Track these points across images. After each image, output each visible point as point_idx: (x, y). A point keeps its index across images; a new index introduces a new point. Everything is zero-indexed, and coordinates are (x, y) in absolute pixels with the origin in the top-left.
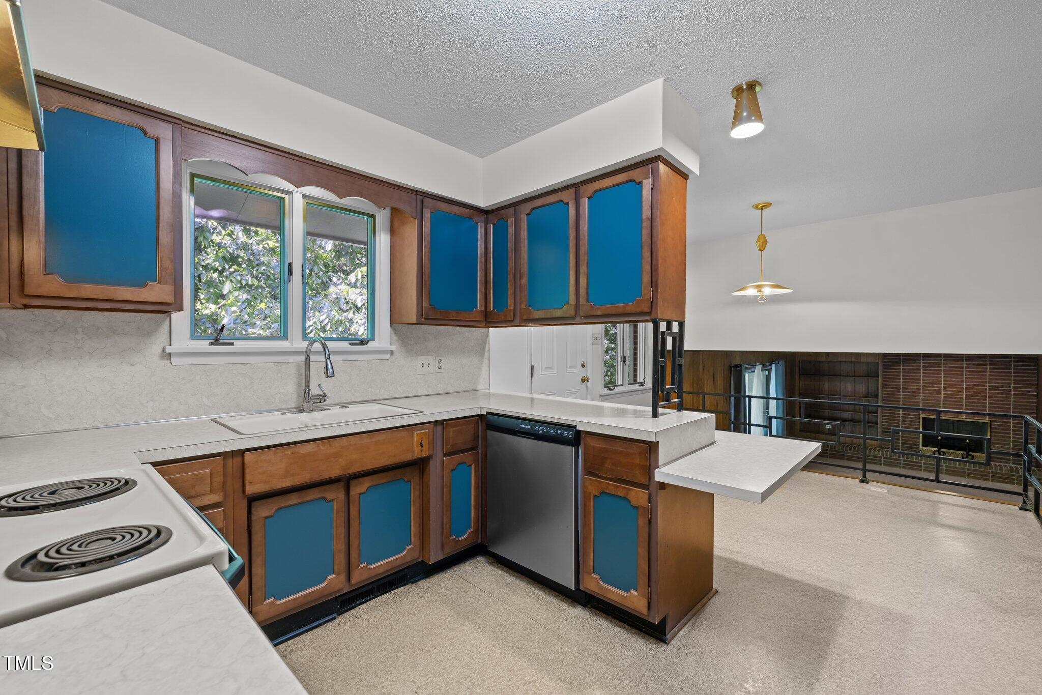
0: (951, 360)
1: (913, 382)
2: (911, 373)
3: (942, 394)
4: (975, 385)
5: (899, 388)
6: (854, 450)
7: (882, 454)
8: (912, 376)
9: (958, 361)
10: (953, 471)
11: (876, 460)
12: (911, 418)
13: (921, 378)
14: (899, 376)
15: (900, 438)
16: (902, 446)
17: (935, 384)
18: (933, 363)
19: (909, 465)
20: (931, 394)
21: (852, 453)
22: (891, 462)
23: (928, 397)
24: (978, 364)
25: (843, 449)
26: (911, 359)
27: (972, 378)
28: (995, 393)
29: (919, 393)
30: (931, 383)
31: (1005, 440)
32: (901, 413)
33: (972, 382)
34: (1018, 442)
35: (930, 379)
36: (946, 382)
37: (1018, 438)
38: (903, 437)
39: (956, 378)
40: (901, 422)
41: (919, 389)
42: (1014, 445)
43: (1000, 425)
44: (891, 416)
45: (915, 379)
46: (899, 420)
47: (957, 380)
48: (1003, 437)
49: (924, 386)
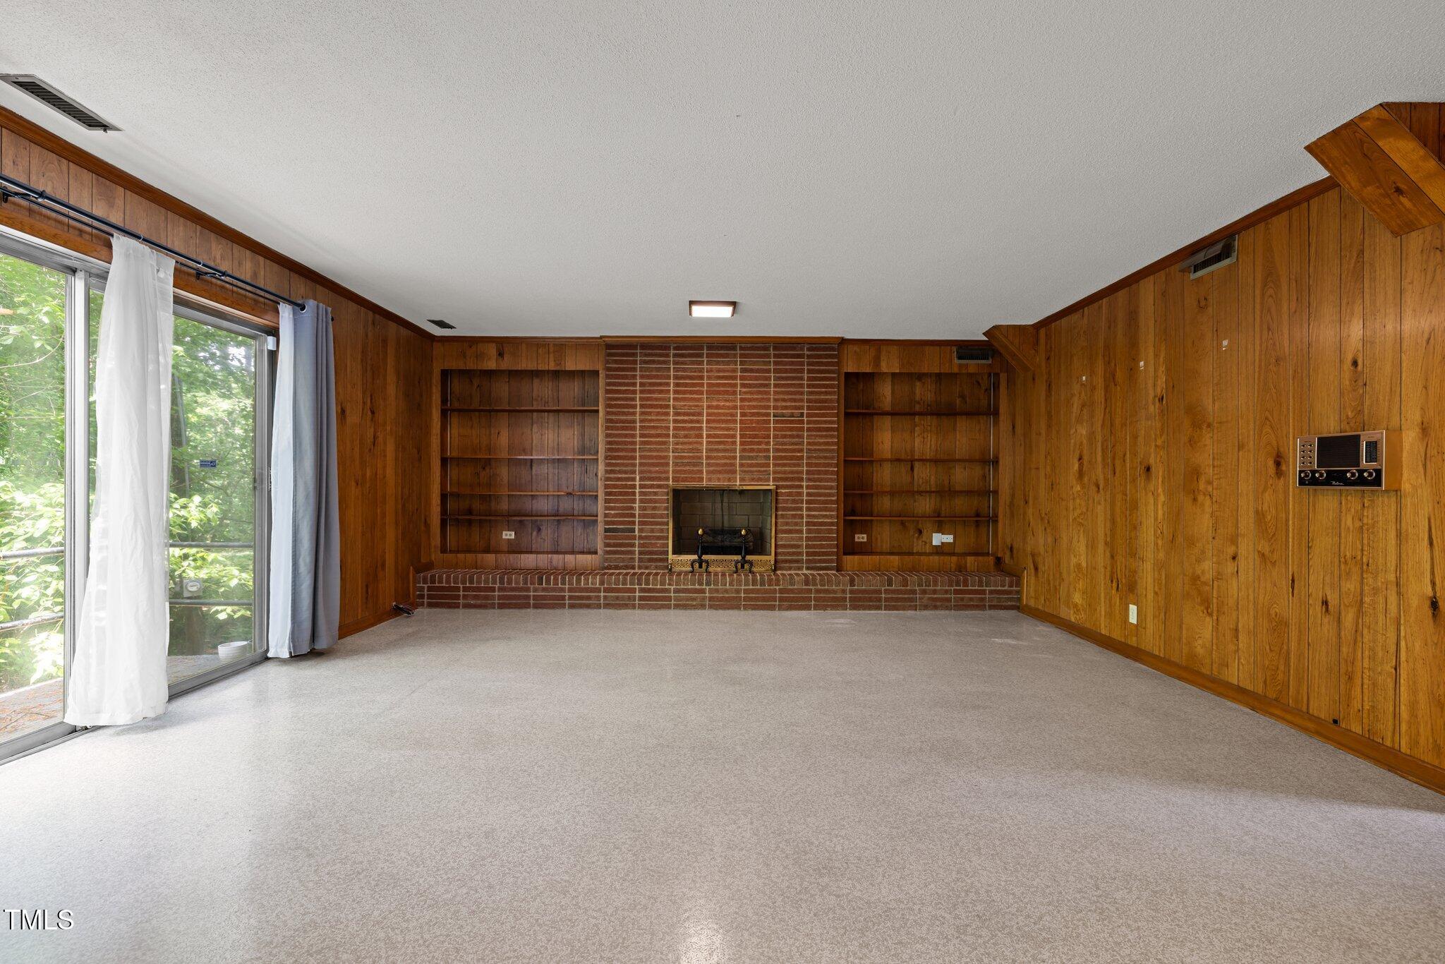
0: (718, 363)
1: (658, 414)
2: (653, 392)
3: (705, 436)
4: (753, 414)
5: (634, 428)
6: (548, 582)
7: (602, 583)
8: (656, 399)
9: (728, 363)
10: (722, 599)
11: (589, 598)
12: (656, 494)
13: (671, 403)
14: (634, 399)
15: (637, 542)
16: (640, 560)
17: (693, 414)
18: (691, 370)
19: (650, 598)
20: (686, 436)
21: (544, 590)
22: (617, 598)
23: (683, 443)
24: (758, 371)
25: (526, 583)
26: (654, 362)
27: (750, 400)
28: (782, 429)
29: (668, 436)
30: (688, 414)
31: (796, 524)
32: (637, 483)
33: (749, 407)
34: (814, 524)
35: (685, 405)
36: (710, 411)
37: (814, 516)
38: (641, 538)
39: (726, 401)
40: (637, 505)
41: (668, 428)
42: (809, 531)
43: (790, 494)
44: (621, 494)
45: (661, 407)
46: (635, 499)
47: (727, 404)
48: (794, 516)
49: (675, 421)
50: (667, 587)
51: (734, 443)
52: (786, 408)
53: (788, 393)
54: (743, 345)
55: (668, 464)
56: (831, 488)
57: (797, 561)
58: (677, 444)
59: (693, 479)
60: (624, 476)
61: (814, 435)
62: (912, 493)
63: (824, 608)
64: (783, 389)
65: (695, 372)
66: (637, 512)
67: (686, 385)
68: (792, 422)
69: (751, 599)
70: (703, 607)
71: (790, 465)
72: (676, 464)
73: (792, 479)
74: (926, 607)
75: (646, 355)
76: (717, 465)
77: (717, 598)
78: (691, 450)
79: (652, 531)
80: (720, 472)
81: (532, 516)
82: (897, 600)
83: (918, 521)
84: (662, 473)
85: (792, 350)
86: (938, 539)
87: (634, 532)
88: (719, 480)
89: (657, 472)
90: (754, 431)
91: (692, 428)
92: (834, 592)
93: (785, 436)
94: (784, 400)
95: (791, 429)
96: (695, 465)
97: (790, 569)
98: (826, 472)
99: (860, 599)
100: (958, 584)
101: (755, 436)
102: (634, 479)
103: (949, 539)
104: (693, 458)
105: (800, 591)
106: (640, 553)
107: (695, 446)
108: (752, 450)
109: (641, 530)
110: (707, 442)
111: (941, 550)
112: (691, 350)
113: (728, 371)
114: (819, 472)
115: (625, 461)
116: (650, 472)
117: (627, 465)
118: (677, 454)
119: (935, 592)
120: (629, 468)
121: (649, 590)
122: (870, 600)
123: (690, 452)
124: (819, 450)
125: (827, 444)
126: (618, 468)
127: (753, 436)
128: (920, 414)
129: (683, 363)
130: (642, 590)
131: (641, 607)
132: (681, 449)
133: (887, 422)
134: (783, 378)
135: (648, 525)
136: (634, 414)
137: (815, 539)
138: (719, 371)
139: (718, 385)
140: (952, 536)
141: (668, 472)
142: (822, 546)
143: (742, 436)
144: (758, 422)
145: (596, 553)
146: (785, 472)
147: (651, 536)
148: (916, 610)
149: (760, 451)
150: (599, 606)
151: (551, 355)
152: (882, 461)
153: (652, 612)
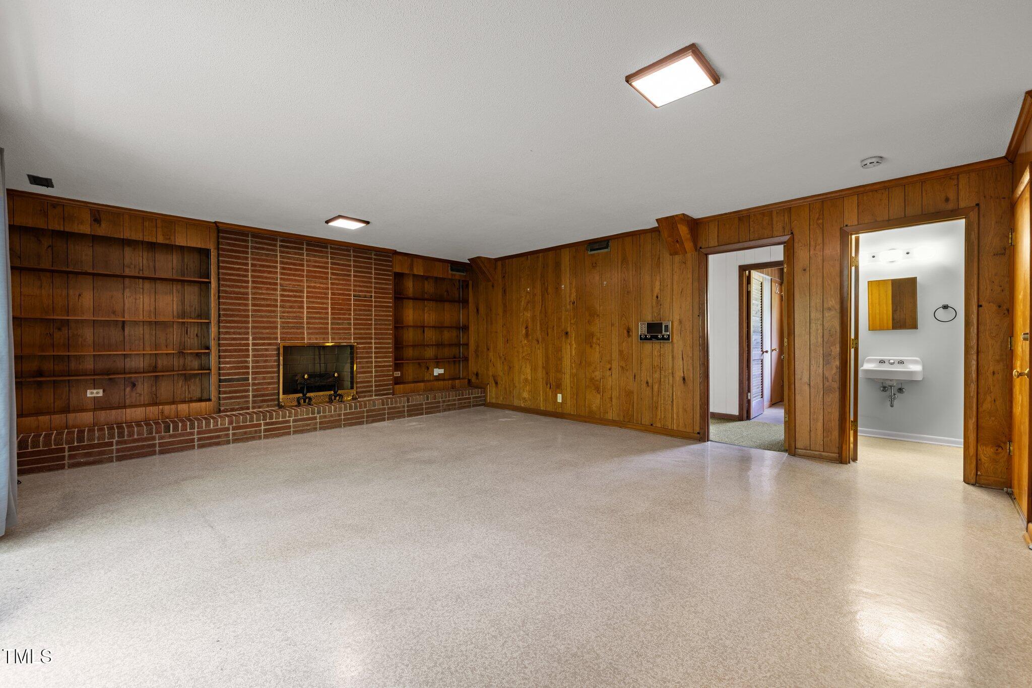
0: (315, 256)
1: (268, 289)
2: (264, 272)
3: (305, 308)
4: (340, 294)
5: (247, 299)
6: (176, 428)
7: (231, 423)
8: (266, 278)
9: (322, 257)
10: (329, 422)
11: (218, 437)
12: (267, 350)
13: (279, 281)
14: (247, 276)
15: (250, 388)
16: (254, 402)
17: (296, 291)
18: (294, 259)
19: (274, 429)
20: (291, 307)
21: (171, 436)
22: (245, 433)
23: (288, 312)
24: (343, 265)
25: (150, 433)
26: (263, 249)
27: (337, 284)
28: (358, 305)
29: (276, 306)
30: (292, 291)
31: (368, 367)
32: (250, 342)
33: (338, 289)
34: (379, 367)
35: (290, 284)
36: (309, 290)
37: (380, 362)
38: (254, 384)
39: (321, 283)
40: (250, 359)
41: (276, 300)
42: (376, 371)
43: (364, 348)
44: (235, 351)
45: (270, 284)
46: (249, 355)
47: (322, 286)
48: (367, 362)
49: (282, 295)
50: (287, 419)
51: (327, 313)
52: (361, 291)
53: (363, 282)
54: (333, 246)
55: (276, 328)
56: (389, 343)
57: (370, 391)
58: (284, 312)
59: (298, 339)
60: (238, 336)
61: (379, 310)
62: (424, 346)
63: (393, 418)
64: (359, 279)
65: (297, 260)
66: (250, 365)
67: (290, 269)
68: (365, 301)
69: (348, 419)
70: (315, 429)
71: (363, 329)
72: (283, 328)
73: (365, 338)
74: (445, 410)
75: (256, 243)
76: (315, 328)
77: (325, 421)
78: (295, 318)
79: (264, 378)
80: (317, 334)
81: (125, 373)
82: (432, 408)
83: (427, 363)
84: (271, 334)
85: (365, 254)
86: (437, 372)
87: (249, 380)
88: (316, 339)
89: (267, 333)
90: (341, 305)
91: (296, 302)
92: (399, 408)
93: (361, 310)
94: (360, 286)
95: (365, 306)
96: (298, 328)
97: (365, 397)
98: (386, 334)
99: (412, 410)
100: (459, 396)
101: (342, 309)
102: (247, 339)
103: (441, 371)
104: (297, 323)
105: (380, 410)
106: (254, 396)
107: (298, 314)
108: (340, 319)
109: (254, 379)
110: (307, 312)
111: (439, 378)
112: (293, 244)
113: (322, 263)
114: (382, 334)
115: (239, 325)
116: (262, 333)
117: (241, 328)
118: (283, 320)
119: (449, 401)
120: (243, 330)
121: (272, 424)
122: (418, 410)
123: (294, 319)
124: (381, 320)
125: (387, 316)
126: (232, 330)
127: (340, 309)
128: (427, 300)
129: (287, 253)
130: (266, 424)
131: (266, 437)
132: (287, 317)
133: (410, 304)
134: (360, 272)
135: (261, 374)
136: (247, 287)
137: (380, 376)
138: (316, 262)
139: (315, 272)
140: (443, 370)
141: (276, 333)
142: (384, 380)
143: (332, 309)
144: (343, 300)
145: (210, 400)
146: (361, 334)
147: (263, 383)
148: (440, 412)
149: (344, 319)
150: (228, 442)
151: (159, 230)
152: (409, 326)
153: (276, 439)
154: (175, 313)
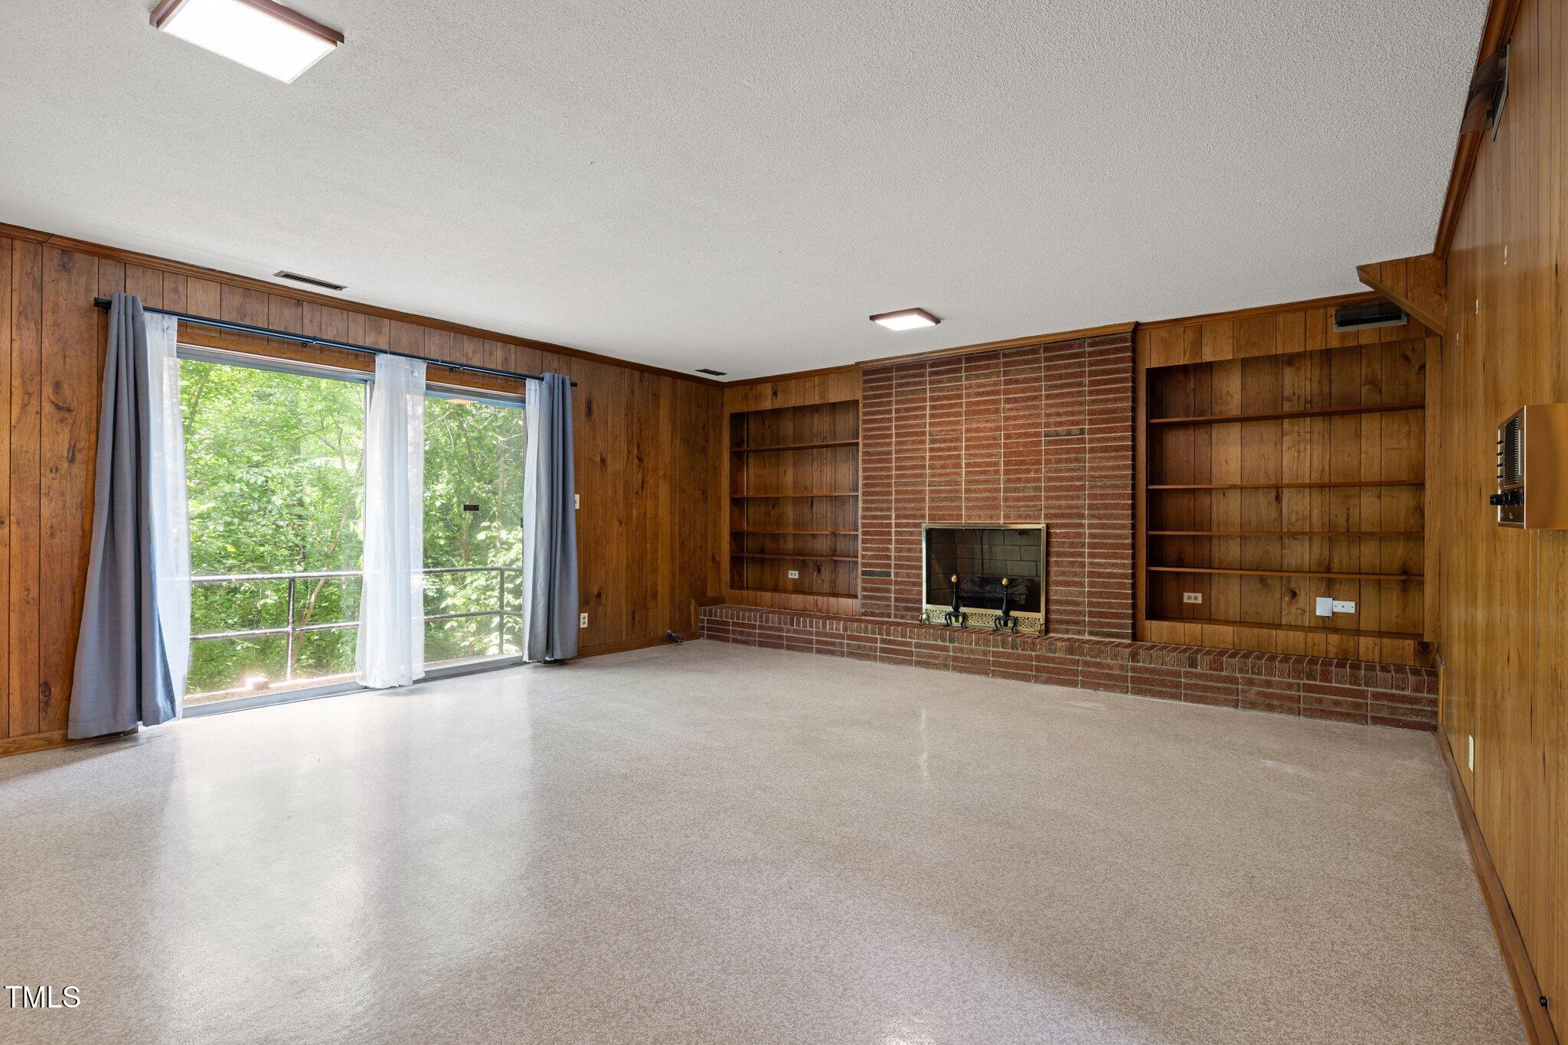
0: (978, 377)
1: (914, 442)
2: (909, 418)
3: (964, 466)
4: (1019, 436)
5: (890, 461)
6: (798, 623)
7: (845, 629)
8: (912, 426)
9: (989, 376)
10: (968, 660)
11: (833, 644)
12: (911, 533)
13: (928, 429)
14: (890, 428)
15: (893, 587)
16: (896, 608)
17: (951, 441)
18: (948, 389)
19: (891, 651)
20: (943, 467)
21: (795, 631)
22: (859, 647)
23: (940, 475)
24: (1025, 381)
25: (780, 623)
26: (908, 384)
27: (1015, 418)
28: (1056, 452)
29: (924, 467)
30: (945, 441)
31: (1075, 574)
32: (893, 521)
33: (1015, 427)
34: (1100, 575)
35: (942, 431)
36: (970, 435)
37: (1100, 565)
38: (896, 583)
39: (987, 421)
40: (892, 546)
41: (924, 458)
42: (1092, 584)
43: (1066, 535)
44: (877, 533)
45: (916, 434)
46: (891, 540)
47: (989, 425)
48: (1072, 564)
49: (932, 450)
50: (908, 640)
51: (997, 472)
52: (1060, 424)
53: (1063, 405)
54: (1007, 352)
55: (924, 500)
56: (1123, 527)
57: (1077, 623)
58: (933, 476)
59: (951, 517)
60: (879, 513)
61: (1099, 458)
62: (1281, 535)
63: (1096, 687)
64: (1057, 401)
65: (952, 390)
66: (893, 554)
67: (943, 407)
68: (1068, 442)
69: (1001, 664)
70: (946, 667)
71: (1066, 498)
72: (932, 500)
73: (1070, 516)
74: (1253, 705)
75: (902, 377)
76: (978, 499)
77: (962, 658)
78: (949, 483)
79: (908, 575)
80: (980, 508)
81: (813, 556)
82: (1205, 688)
83: (1289, 579)
84: (917, 509)
85: (1067, 349)
86: (1324, 607)
87: (890, 576)
88: (979, 517)
89: (913, 509)
90: (1022, 455)
91: (950, 457)
92: (1110, 667)
93: (1059, 461)
94: (1058, 415)
95: (1068, 451)
96: (952, 500)
97: (1067, 631)
98: (1116, 507)
99: (1146, 681)
100: (1310, 676)
101: (1023, 462)
102: (889, 517)
103: (1348, 607)
104: (951, 491)
105: (1062, 661)
106: (896, 600)
107: (953, 477)
108: (1019, 480)
109: (897, 575)
110: (966, 472)
111: (1330, 624)
112: (947, 365)
113: (989, 385)
114: (1105, 507)
115: (881, 498)
116: (906, 509)
117: (883, 502)
118: (933, 488)
119: (1269, 684)
120: (885, 505)
121: (890, 642)
122: (1162, 683)
123: (948, 486)
124: (1105, 477)
125: (1118, 468)
126: (874, 506)
127: (1020, 462)
128: (1291, 416)
129: (940, 382)
130: (883, 641)
131: (883, 660)
132: (938, 482)
133: (1234, 432)
134: (1056, 387)
135: (904, 569)
136: (889, 444)
137: (1101, 595)
138: (979, 386)
139: (978, 403)
140: (1353, 604)
141: (923, 509)
142: (1110, 605)
143: (1006, 463)
144: (1025, 444)
145: (856, 597)
146: (1059, 507)
147: (906, 582)
148: (1236, 706)
149: (1028, 480)
150: (842, 654)
151: (816, 389)
152: (1225, 490)
153: (893, 667)
154: (851, 487)
